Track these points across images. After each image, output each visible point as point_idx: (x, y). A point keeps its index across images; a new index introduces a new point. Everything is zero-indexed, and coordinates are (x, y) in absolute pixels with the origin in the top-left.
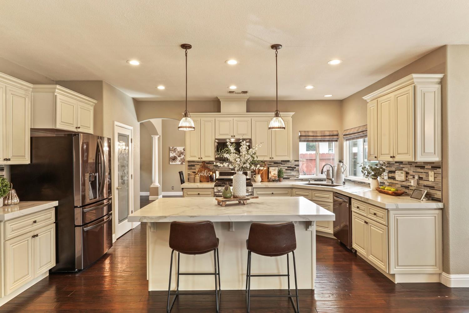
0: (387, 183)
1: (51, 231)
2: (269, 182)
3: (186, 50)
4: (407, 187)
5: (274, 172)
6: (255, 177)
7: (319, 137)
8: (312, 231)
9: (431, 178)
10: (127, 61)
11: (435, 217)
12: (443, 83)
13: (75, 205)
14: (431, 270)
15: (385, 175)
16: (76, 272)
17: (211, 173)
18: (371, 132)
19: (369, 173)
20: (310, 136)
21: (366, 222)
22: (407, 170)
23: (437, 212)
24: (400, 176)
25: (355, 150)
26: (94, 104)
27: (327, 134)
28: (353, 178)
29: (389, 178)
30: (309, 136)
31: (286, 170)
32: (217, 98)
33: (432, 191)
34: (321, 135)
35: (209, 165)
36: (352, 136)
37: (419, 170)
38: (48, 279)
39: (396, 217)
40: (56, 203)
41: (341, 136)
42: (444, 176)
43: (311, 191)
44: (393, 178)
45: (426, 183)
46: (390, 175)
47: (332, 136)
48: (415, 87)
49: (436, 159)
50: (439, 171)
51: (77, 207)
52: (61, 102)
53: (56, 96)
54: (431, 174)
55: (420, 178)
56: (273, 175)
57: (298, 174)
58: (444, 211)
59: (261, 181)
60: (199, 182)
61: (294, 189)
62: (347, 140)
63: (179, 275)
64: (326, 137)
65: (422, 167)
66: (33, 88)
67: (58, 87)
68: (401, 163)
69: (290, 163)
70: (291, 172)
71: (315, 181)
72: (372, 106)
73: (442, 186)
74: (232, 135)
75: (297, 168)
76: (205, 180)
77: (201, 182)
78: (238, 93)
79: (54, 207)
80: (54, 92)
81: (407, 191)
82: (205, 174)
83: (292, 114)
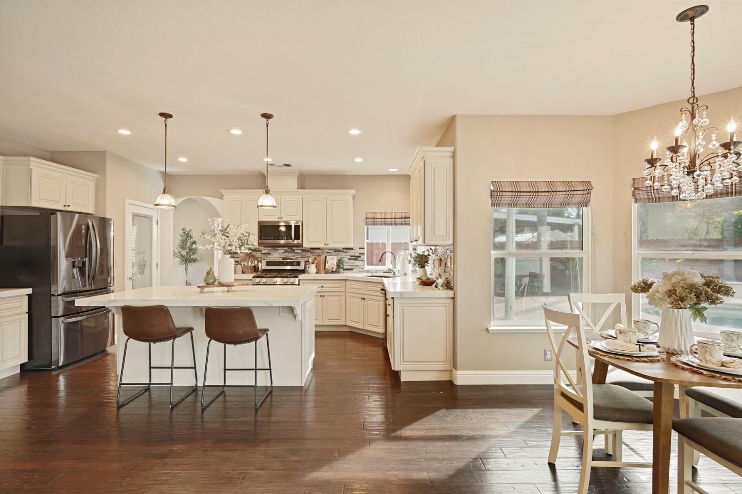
1: (20, 322)
2: (326, 273)
3: (166, 120)
5: (332, 262)
6: (309, 267)
7: (389, 220)
8: (301, 322)
9: (449, 264)
10: (116, 130)
11: (446, 306)
13: (52, 293)
14: (441, 366)
16: (54, 370)
17: (256, 262)
20: (378, 218)
23: (448, 301)
26: (96, 179)
27: (399, 215)
30: (376, 218)
31: (349, 259)
32: (261, 172)
34: (390, 217)
38: (19, 376)
39: (402, 306)
40: (30, 291)
42: (454, 261)
43: (363, 283)
45: (448, 270)
47: (404, 218)
48: (425, 162)
49: (448, 242)
51: (54, 295)
52: (39, 176)
53: (31, 169)
54: (449, 258)
55: (446, 265)
56: (330, 265)
57: (363, 264)
58: (453, 299)
59: (317, 273)
60: (241, 272)
61: (348, 282)
63: (152, 369)
64: (397, 220)
66: (4, 160)
67: (32, 159)
69: (353, 251)
70: (355, 261)
71: (384, 272)
74: (279, 216)
75: (362, 256)
76: (249, 270)
77: (243, 272)
78: (278, 166)
79: (27, 295)
80: (29, 165)
82: (250, 264)
83: (353, 192)
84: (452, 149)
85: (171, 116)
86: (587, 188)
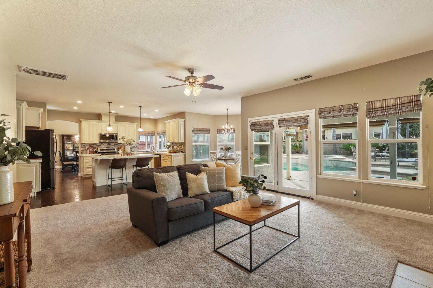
0: (172, 150)
4: (177, 150)
9: (183, 147)
12: (185, 121)
15: (171, 147)
17: (95, 149)
18: (167, 133)
19: (167, 147)
21: (166, 161)
22: (177, 145)
23: (183, 156)
24: (175, 147)
25: (160, 140)
27: (150, 132)
28: (160, 150)
29: (173, 148)
32: (100, 113)
33: (183, 150)
35: (93, 146)
36: (160, 135)
37: (180, 145)
39: (174, 157)
41: (156, 134)
42: (185, 146)
44: (174, 148)
45: (181, 148)
46: (173, 147)
47: (152, 133)
48: (178, 122)
49: (183, 141)
50: (184, 145)
51: (51, 161)
54: (182, 145)
55: (180, 147)
57: (138, 149)
58: (185, 155)
62: (158, 135)
65: (181, 144)
68: (176, 143)
69: (134, 145)
70: (135, 148)
72: (167, 125)
73: (184, 149)
76: (92, 153)
77: (90, 154)
79: (40, 162)
81: (177, 151)
82: (92, 150)
83: (136, 123)
84: (184, 119)
85: (111, 103)
86: (209, 130)
